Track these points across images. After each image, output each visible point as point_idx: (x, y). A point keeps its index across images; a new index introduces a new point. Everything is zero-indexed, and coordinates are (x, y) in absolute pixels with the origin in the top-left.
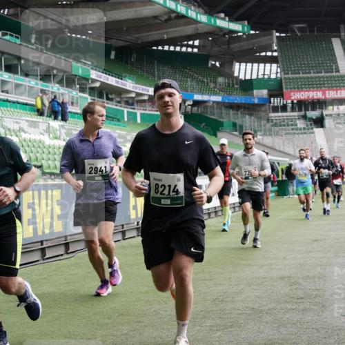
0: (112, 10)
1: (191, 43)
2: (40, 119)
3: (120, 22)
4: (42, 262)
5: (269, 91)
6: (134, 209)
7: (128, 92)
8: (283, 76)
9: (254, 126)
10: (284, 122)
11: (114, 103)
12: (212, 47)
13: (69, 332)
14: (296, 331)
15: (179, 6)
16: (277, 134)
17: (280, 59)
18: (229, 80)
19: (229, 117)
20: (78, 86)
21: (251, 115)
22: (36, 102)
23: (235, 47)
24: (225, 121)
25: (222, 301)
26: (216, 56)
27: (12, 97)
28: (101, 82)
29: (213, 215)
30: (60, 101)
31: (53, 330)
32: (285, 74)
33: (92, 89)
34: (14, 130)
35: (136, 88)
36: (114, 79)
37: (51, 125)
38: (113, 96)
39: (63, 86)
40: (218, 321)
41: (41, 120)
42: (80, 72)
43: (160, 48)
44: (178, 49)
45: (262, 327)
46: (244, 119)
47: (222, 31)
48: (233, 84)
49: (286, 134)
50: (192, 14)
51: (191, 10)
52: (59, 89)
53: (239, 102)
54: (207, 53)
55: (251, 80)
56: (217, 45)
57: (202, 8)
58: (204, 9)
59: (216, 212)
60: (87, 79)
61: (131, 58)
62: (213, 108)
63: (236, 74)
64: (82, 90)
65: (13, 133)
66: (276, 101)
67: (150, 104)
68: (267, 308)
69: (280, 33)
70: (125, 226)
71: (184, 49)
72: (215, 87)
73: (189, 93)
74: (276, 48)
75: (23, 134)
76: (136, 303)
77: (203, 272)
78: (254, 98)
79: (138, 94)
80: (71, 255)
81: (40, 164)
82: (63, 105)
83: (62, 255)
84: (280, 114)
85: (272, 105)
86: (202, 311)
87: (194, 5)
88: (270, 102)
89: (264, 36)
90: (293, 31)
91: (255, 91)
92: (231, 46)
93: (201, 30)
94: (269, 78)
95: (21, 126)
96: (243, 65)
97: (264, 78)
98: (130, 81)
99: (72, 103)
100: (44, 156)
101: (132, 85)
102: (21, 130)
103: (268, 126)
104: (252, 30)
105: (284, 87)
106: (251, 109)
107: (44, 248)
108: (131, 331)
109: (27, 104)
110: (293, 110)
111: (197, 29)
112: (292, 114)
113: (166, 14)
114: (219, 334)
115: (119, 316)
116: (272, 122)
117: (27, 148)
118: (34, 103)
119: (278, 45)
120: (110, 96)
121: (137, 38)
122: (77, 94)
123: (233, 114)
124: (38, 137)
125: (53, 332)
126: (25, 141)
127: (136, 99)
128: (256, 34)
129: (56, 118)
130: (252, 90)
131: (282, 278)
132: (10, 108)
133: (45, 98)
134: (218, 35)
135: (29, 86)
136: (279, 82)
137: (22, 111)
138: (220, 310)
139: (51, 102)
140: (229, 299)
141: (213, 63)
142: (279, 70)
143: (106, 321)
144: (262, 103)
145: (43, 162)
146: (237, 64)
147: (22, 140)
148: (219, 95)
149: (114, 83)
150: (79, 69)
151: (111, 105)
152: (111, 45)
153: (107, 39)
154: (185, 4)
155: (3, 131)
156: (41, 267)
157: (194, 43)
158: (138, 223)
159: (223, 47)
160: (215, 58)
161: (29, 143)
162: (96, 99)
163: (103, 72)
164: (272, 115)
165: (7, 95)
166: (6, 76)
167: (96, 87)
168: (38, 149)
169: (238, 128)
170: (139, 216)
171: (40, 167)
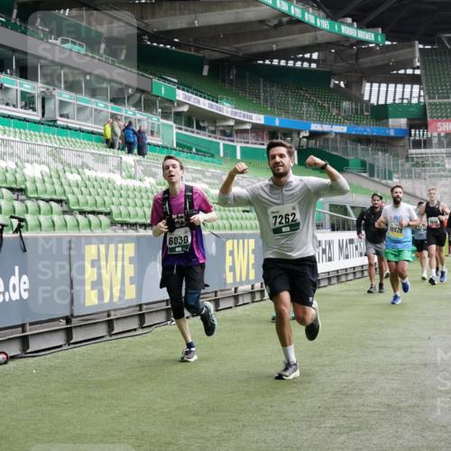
0: (206, 12)
1: (307, 56)
2: (110, 152)
3: (216, 27)
4: (108, 338)
5: (409, 119)
6: (230, 271)
7: (226, 118)
8: (428, 101)
9: (389, 166)
10: (428, 160)
11: (206, 133)
12: (336, 61)
15: (292, 7)
16: (419, 177)
17: (423, 78)
18: (356, 105)
19: (357, 154)
20: (160, 110)
21: (385, 151)
22: (105, 130)
23: (366, 62)
24: (351, 157)
25: (346, 394)
26: (339, 74)
27: (73, 123)
28: (190, 105)
29: (334, 281)
30: (137, 129)
31: (120, 429)
32: (430, 98)
33: (178, 114)
34: (75, 167)
35: (236, 114)
36: (207, 102)
37: (124, 160)
38: (206, 124)
39: (141, 110)
40: (341, 421)
41: (111, 154)
42: (163, 92)
43: (267, 62)
44: (291, 63)
45: (400, 430)
46: (376, 156)
47: (348, 41)
48: (362, 109)
49: (430, 177)
50: (310, 17)
51: (309, 13)
52: (134, 114)
53: (370, 134)
54: (328, 70)
55: (385, 106)
56: (342, 59)
57: (323, 10)
58: (325, 12)
59: (338, 277)
60: (171, 102)
61: (229, 76)
62: (336, 141)
63: (366, 98)
64: (165, 115)
65: (73, 170)
66: (417, 134)
67: (254, 134)
68: (406, 404)
69: (425, 44)
70: (219, 293)
71: (299, 64)
72: (338, 115)
73: (305, 121)
74: (418, 64)
75: (86, 171)
76: (232, 395)
77: (321, 355)
78: (389, 129)
79: (238, 122)
80: (147, 330)
81: (108, 210)
82: (140, 134)
83: (135, 330)
84: (423, 151)
85: (412, 138)
86: (319, 407)
87: (313, 7)
88: (410, 135)
89: (402, 49)
90: (441, 42)
91: (390, 120)
92: (361, 61)
93: (321, 39)
94: (410, 102)
95: (85, 160)
96: (375, 86)
97: (402, 103)
98: (228, 105)
99: (152, 133)
100: (114, 199)
101: (230, 110)
102: (84, 166)
103: (408, 165)
104: (387, 40)
105: (428, 115)
106: (385, 143)
107: (112, 320)
108: (225, 432)
109: (92, 133)
110: (440, 145)
111: (316, 39)
112: (438, 150)
113: (275, 18)
114: (342, 438)
115: (209, 411)
116: (413, 161)
118: (102, 131)
119: (422, 60)
120: (202, 124)
121: (239, 49)
122: (158, 121)
123: (363, 149)
124: (106, 175)
125: (121, 432)
126: (89, 180)
127: (235, 128)
128: (392, 45)
129: (130, 152)
130: (388, 118)
131: (425, 365)
132: (71, 137)
133: (116, 124)
134: (343, 46)
135: (96, 110)
136: (423, 109)
137: (86, 141)
138: (344, 406)
139: (124, 130)
140: (356, 391)
141: (337, 82)
142: (422, 94)
144: (398, 135)
145: (113, 207)
146: (368, 85)
147: (85, 179)
148: (343, 124)
149: (206, 108)
150: (161, 88)
151: (203, 136)
152: (204, 57)
153: (198, 49)
154: (300, 5)
155: (60, 167)
156: (107, 345)
157: (311, 56)
158: (236, 289)
159: (351, 62)
160: (340, 76)
161: (95, 183)
162: (183, 127)
163: (192, 93)
164: (413, 151)
165: (67, 120)
166: (66, 96)
167: (183, 112)
168: (107, 191)
169: (367, 168)
170: (238, 280)
171: (108, 214)
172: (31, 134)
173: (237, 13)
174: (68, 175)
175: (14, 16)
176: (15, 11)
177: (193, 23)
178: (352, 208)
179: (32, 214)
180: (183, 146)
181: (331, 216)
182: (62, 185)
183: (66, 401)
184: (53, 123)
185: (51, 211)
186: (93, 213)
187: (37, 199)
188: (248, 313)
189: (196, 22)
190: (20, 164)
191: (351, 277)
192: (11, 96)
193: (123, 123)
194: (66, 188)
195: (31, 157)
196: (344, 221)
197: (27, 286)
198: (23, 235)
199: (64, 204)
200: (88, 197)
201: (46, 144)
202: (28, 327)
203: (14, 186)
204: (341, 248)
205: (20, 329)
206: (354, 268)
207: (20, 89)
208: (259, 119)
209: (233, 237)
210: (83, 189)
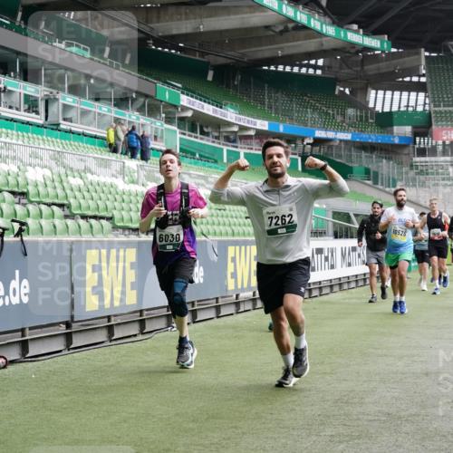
0: (211, 16)
1: (313, 62)
2: (113, 156)
3: (221, 32)
4: (109, 343)
5: (414, 127)
6: (232, 277)
7: (229, 124)
8: (433, 109)
9: (393, 173)
10: (432, 169)
11: (210, 138)
12: (341, 68)
13: (141, 438)
14: (446, 445)
15: (298, 13)
16: (423, 185)
17: (429, 86)
18: (361, 110)
19: (361, 161)
20: (163, 115)
21: (389, 159)
22: (108, 134)
23: (371, 69)
24: (355, 165)
26: (345, 81)
27: (76, 127)
28: (194, 110)
29: (336, 288)
31: (118, 435)
32: (435, 106)
33: (182, 119)
34: (78, 171)
35: (240, 120)
36: (211, 107)
37: (126, 165)
38: (209, 130)
39: (144, 115)
40: (341, 430)
41: (114, 158)
42: (167, 97)
43: (272, 68)
44: (296, 69)
45: (400, 439)
46: (380, 164)
47: (354, 47)
48: (366, 117)
49: (434, 185)
50: (315, 24)
51: (315, 19)
53: (374, 141)
54: (333, 76)
55: (390, 113)
56: (347, 66)
57: (329, 17)
58: (331, 18)
59: (340, 285)
60: (176, 107)
61: (234, 81)
62: (341, 148)
63: (371, 105)
64: (169, 120)
65: (76, 174)
66: (421, 142)
67: (258, 141)
68: (407, 413)
69: (431, 52)
70: (220, 300)
71: (304, 70)
72: (343, 122)
73: (309, 128)
74: (424, 72)
75: (89, 175)
77: (323, 363)
78: (394, 137)
79: (242, 128)
80: (147, 336)
81: (110, 215)
82: (143, 139)
83: (135, 335)
84: (427, 159)
85: (417, 146)
87: (319, 13)
88: (415, 143)
89: (408, 56)
90: (447, 50)
91: (395, 128)
92: (366, 68)
93: (327, 45)
94: (415, 110)
95: (88, 164)
96: (381, 93)
97: (407, 111)
98: (232, 111)
99: (156, 137)
100: (116, 204)
101: (234, 115)
102: (87, 170)
103: (412, 174)
104: (393, 47)
105: (433, 123)
106: (389, 151)
107: (112, 326)
108: (224, 439)
109: (96, 137)
110: (444, 153)
111: (322, 45)
112: (442, 159)
113: (281, 23)
115: (208, 418)
116: (417, 169)
117: (94, 194)
118: (105, 136)
119: (428, 67)
120: (205, 130)
121: (244, 54)
122: (162, 125)
123: (367, 157)
124: (109, 180)
125: (119, 438)
126: (92, 184)
127: (239, 134)
128: (398, 52)
129: (133, 156)
130: (392, 125)
131: (427, 374)
132: (74, 141)
133: (119, 128)
134: (348, 52)
135: (99, 114)
136: (428, 116)
137: (89, 146)
138: (345, 414)
139: (127, 135)
141: (342, 89)
142: (427, 101)
143: (191, 425)
144: (403, 143)
145: (115, 213)
146: (373, 92)
147: (87, 183)
148: (348, 131)
149: (211, 113)
150: (165, 92)
151: (207, 142)
152: (209, 63)
153: (203, 54)
154: (306, 11)
155: (62, 171)
156: (107, 350)
157: (316, 62)
158: (237, 296)
159: (355, 69)
160: (345, 83)
161: (97, 188)
162: (187, 132)
163: (196, 98)
164: (417, 159)
165: (70, 124)
166: (69, 100)
167: (186, 117)
168: (109, 196)
169: (371, 176)
170: (239, 287)
171: (110, 219)
172: (33, 138)
173: (243, 18)
174: (70, 179)
175: (19, 19)
176: (20, 14)
177: (198, 28)
178: (356, 215)
179: (34, 218)
180: (187, 152)
181: (334, 224)
182: (64, 189)
183: (65, 406)
184: (56, 127)
185: (53, 215)
186: (95, 217)
187: (39, 203)
188: (249, 320)
189: (201, 27)
190: (22, 167)
191: (353, 285)
192: (15, 99)
193: (126, 128)
194: (68, 192)
195: (33, 161)
196: (348, 229)
197: (27, 291)
198: (24, 238)
199: (66, 209)
200: (90, 202)
201: (48, 147)
202: (27, 331)
203: (16, 190)
204: (343, 256)
205: (20, 333)
206: (356, 276)
207: (23, 92)
208: (263, 125)
209: (235, 243)
210: (86, 194)
